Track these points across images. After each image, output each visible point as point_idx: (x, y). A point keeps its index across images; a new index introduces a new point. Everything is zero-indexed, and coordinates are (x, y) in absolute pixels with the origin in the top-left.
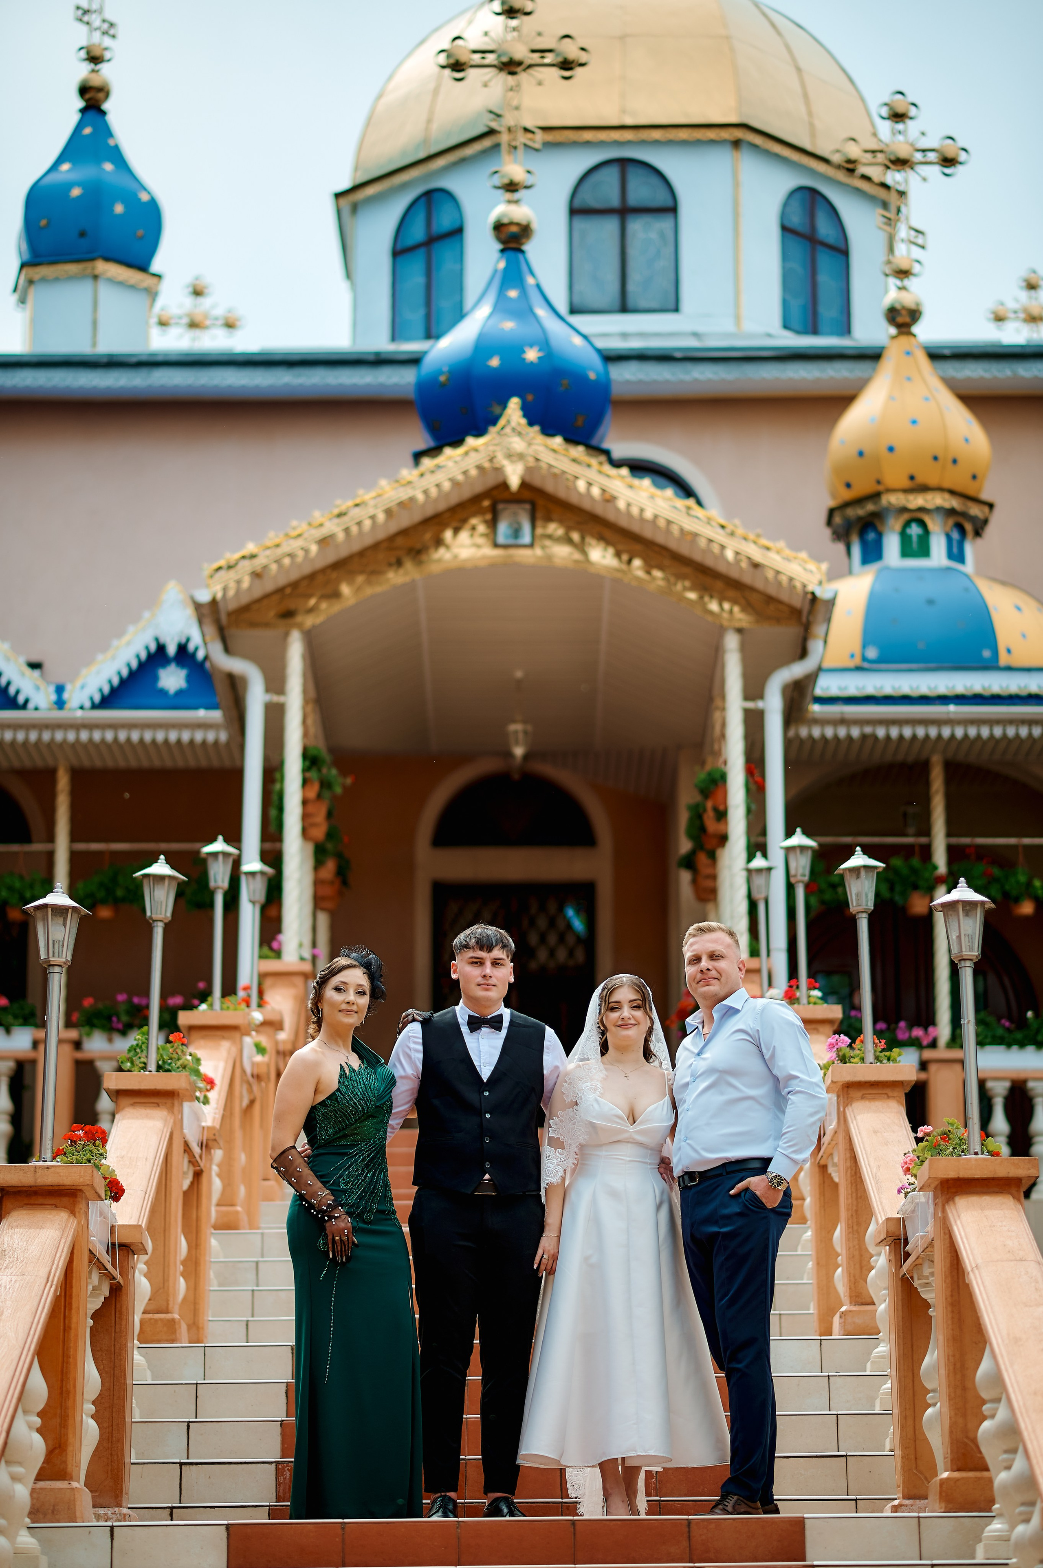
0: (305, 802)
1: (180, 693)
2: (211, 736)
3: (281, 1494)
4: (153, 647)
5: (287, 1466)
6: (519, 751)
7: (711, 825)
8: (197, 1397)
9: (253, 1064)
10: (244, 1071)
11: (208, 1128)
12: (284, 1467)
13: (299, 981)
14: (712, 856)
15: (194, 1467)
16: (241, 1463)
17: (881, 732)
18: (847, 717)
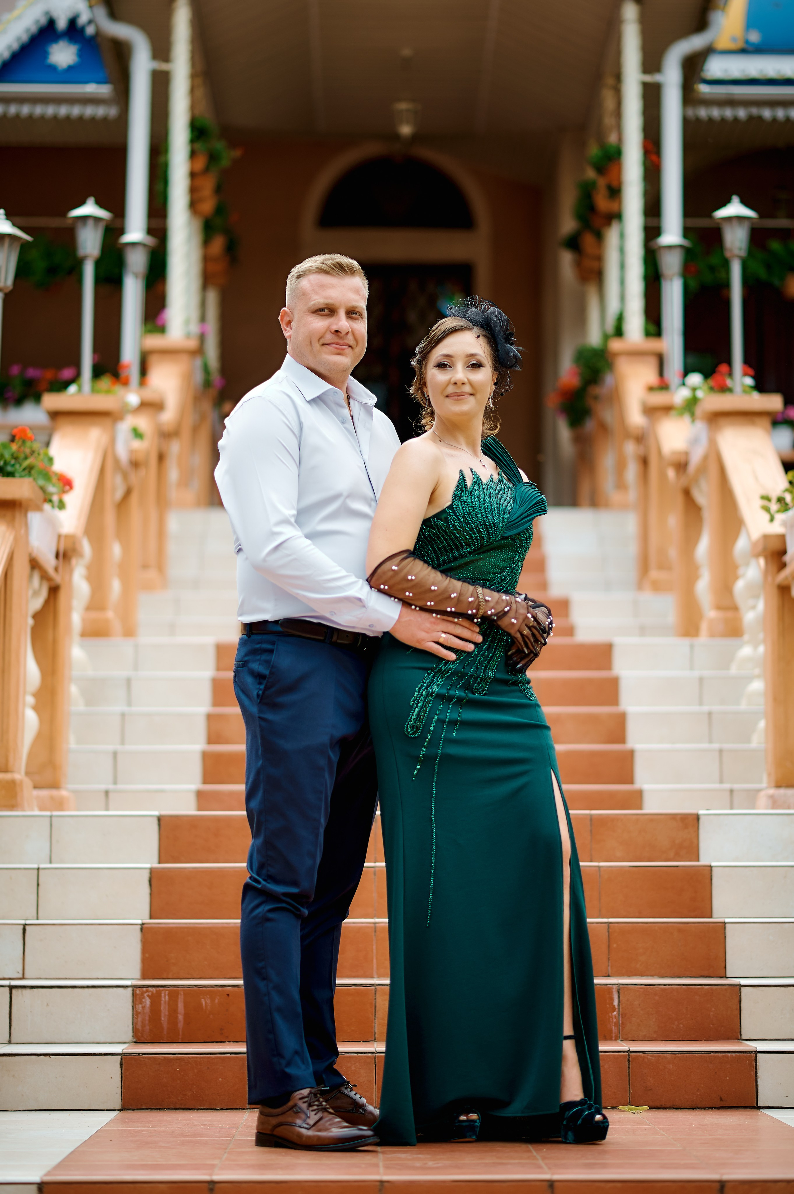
0: (193, 175)
1: (70, 68)
2: (100, 111)
3: (139, 1027)
4: (43, 21)
5: (147, 991)
6: (406, 130)
7: (602, 203)
8: (38, 885)
9: (132, 452)
10: (117, 461)
11: (67, 537)
12: (142, 993)
13: (185, 358)
14: (599, 237)
15: (28, 991)
16: (88, 987)
17: (767, 113)
18: (736, 97)
